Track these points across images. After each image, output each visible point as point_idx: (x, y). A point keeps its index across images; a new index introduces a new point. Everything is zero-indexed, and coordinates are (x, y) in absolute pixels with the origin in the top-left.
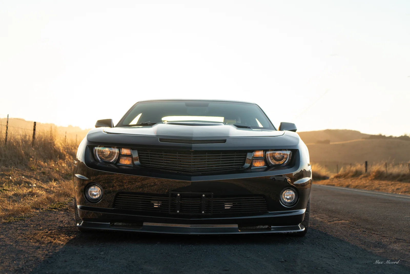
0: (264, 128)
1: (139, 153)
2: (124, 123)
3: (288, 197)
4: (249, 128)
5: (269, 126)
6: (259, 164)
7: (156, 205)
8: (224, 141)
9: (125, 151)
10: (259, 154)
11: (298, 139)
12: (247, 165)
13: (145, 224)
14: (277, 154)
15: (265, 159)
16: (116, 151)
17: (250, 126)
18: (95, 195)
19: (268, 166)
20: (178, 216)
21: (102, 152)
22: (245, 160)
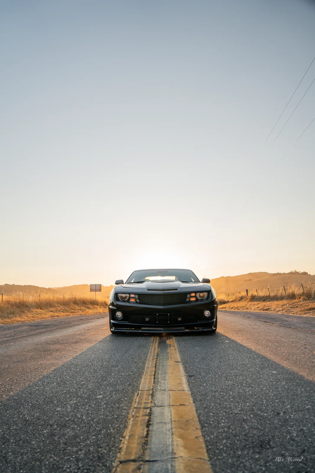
0: (195, 282)
1: (138, 296)
2: (128, 282)
3: (207, 314)
4: (188, 282)
5: (197, 281)
6: (193, 299)
7: (147, 320)
8: (177, 289)
9: (132, 296)
10: (193, 294)
11: (211, 287)
12: (188, 300)
13: (142, 328)
14: (202, 294)
15: (195, 297)
16: (128, 295)
17: (188, 281)
18: (119, 316)
19: (197, 300)
20: (157, 324)
21: (121, 296)
22: (187, 298)
